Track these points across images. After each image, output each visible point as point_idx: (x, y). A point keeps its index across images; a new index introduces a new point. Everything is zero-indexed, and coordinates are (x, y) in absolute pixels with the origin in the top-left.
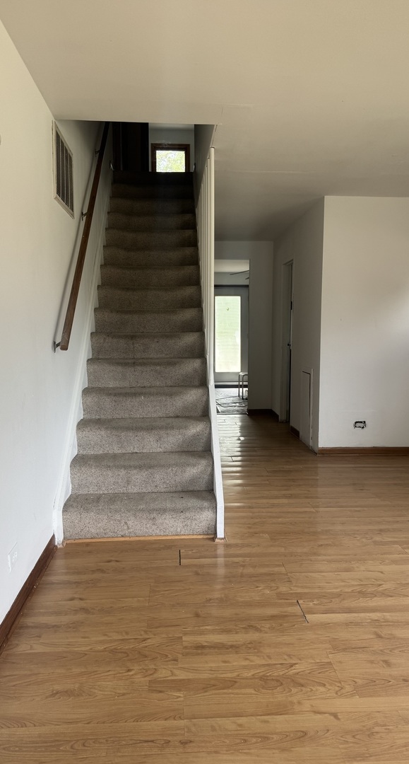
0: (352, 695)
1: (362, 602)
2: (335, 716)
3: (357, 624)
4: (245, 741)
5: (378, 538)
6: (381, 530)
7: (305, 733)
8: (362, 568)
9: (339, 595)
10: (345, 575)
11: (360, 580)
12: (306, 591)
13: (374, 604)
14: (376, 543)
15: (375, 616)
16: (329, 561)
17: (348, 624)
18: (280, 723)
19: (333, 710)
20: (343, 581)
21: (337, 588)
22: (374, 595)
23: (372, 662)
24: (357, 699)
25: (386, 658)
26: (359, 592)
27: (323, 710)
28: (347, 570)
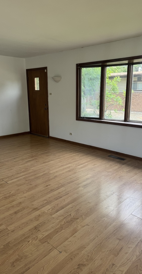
0: (27, 193)
1: (19, 175)
2: (25, 197)
3: (20, 180)
4: (9, 209)
5: (15, 160)
6: (14, 158)
7: (21, 202)
8: (15, 168)
9: (12, 176)
10: (11, 171)
11: (16, 171)
12: (4, 177)
13: (22, 175)
14: (15, 161)
15: (24, 177)
16: (5, 169)
17: (18, 181)
18: (14, 203)
19: (24, 196)
20: (12, 172)
21: (11, 174)
22: (21, 173)
23: (27, 185)
24: (28, 193)
25: (30, 184)
26: (17, 173)
27: (22, 197)
28: (11, 170)
